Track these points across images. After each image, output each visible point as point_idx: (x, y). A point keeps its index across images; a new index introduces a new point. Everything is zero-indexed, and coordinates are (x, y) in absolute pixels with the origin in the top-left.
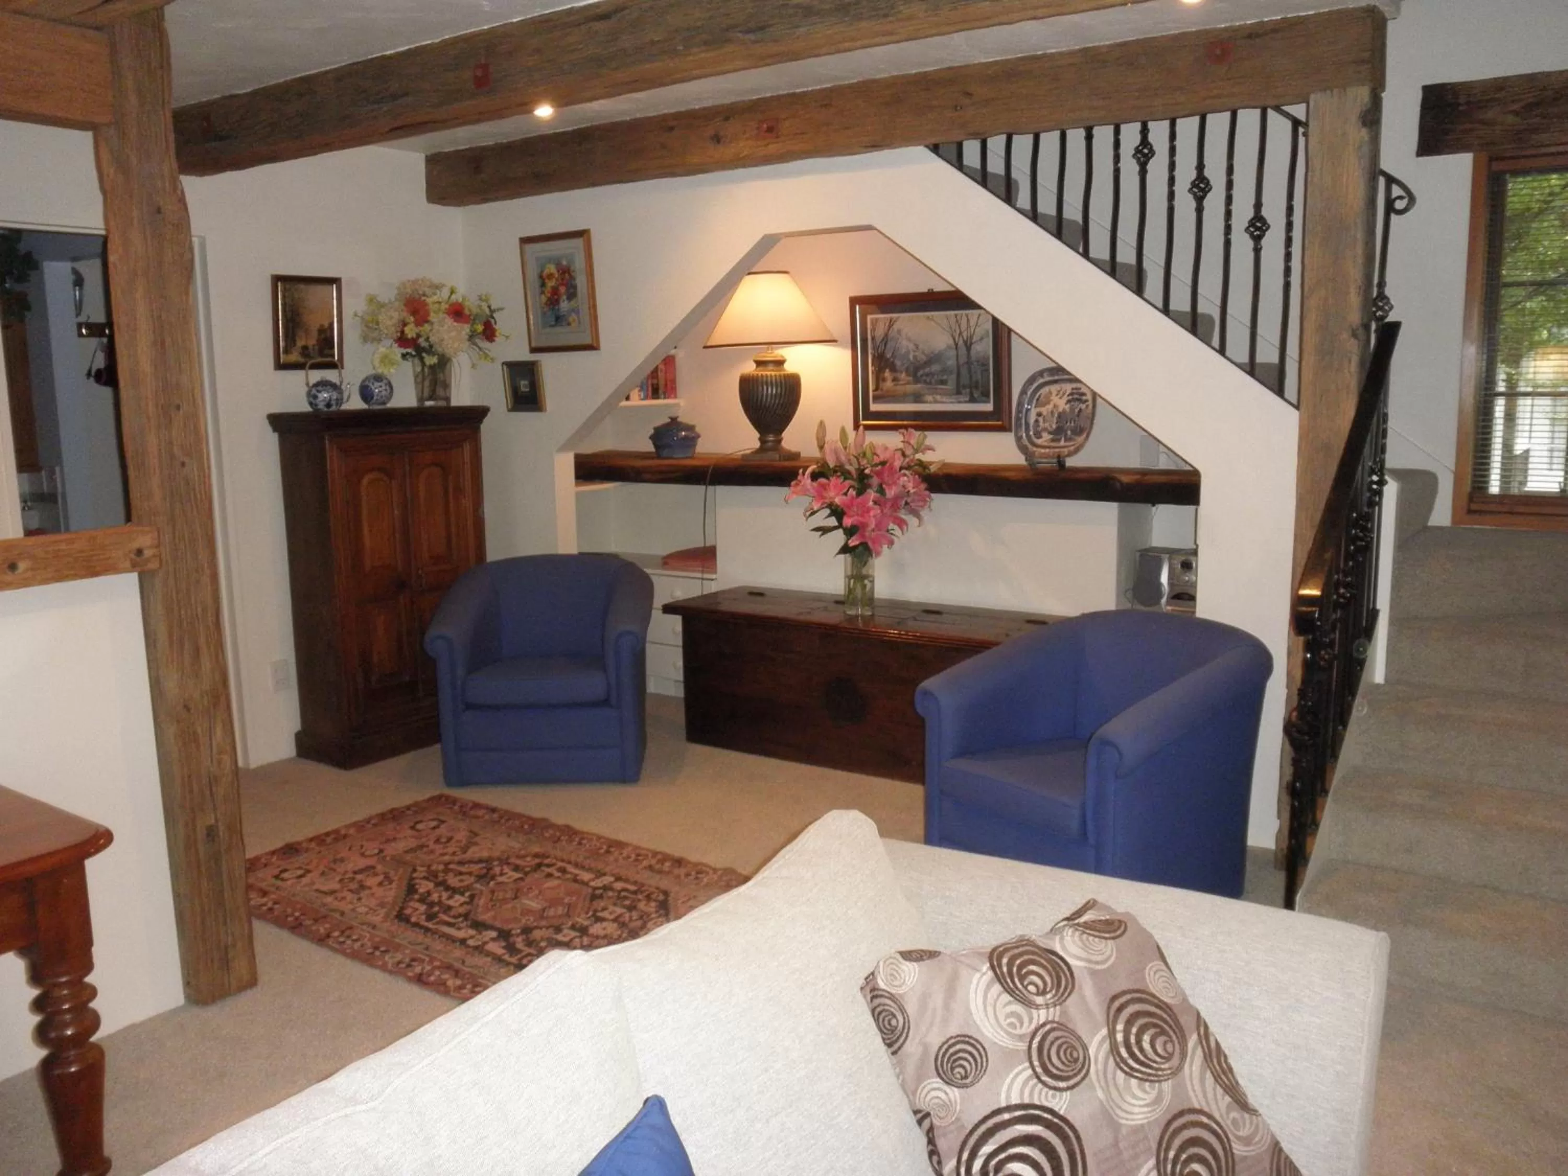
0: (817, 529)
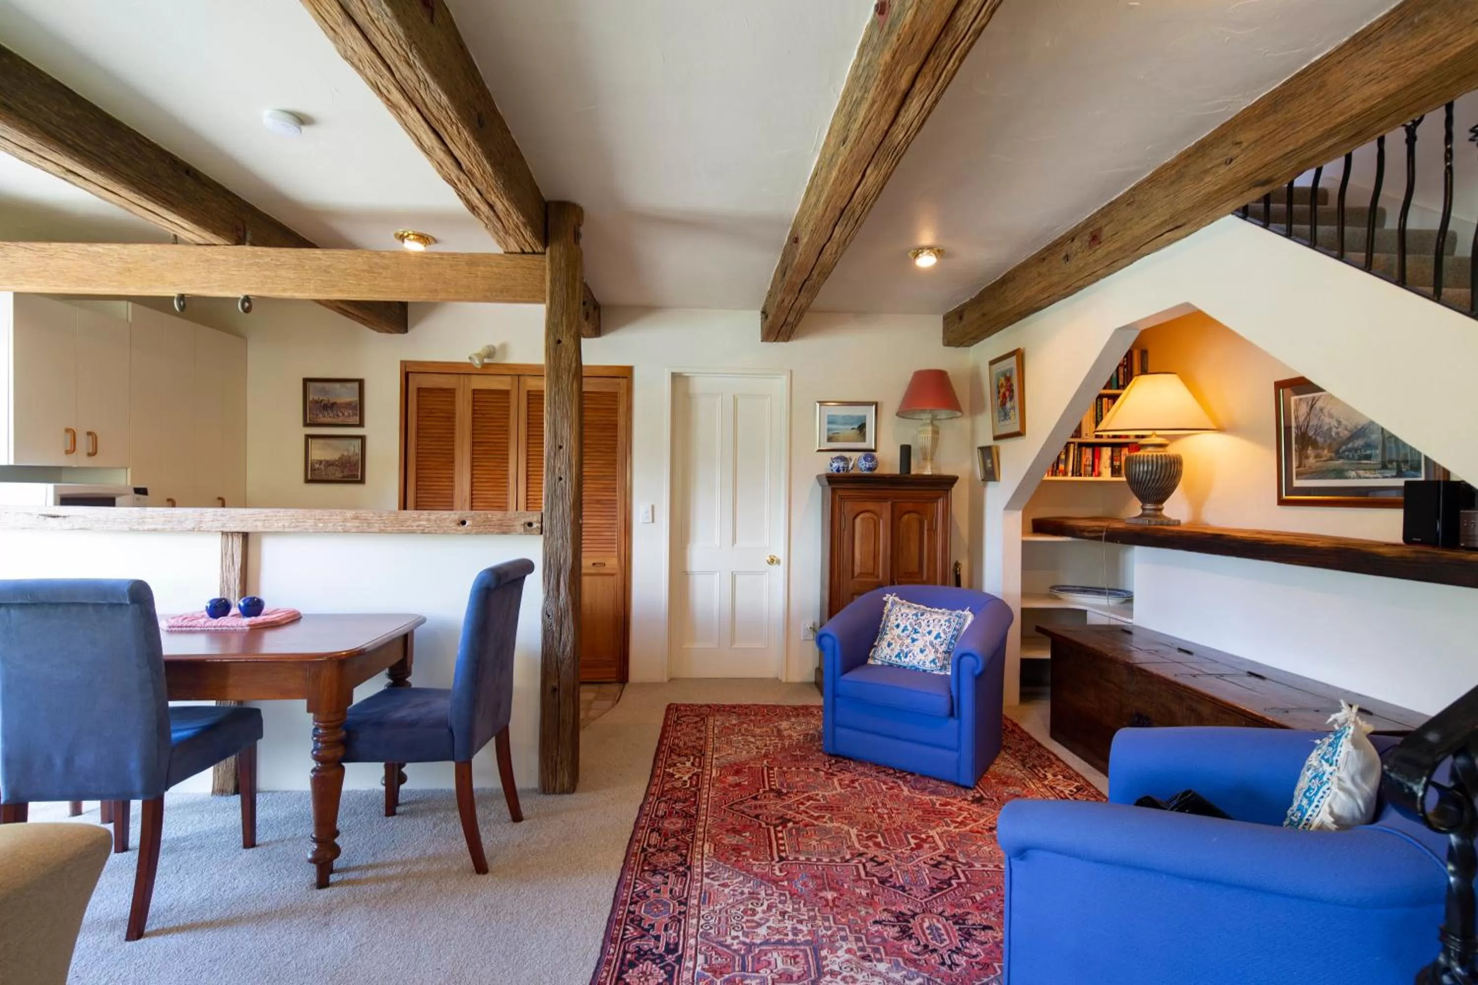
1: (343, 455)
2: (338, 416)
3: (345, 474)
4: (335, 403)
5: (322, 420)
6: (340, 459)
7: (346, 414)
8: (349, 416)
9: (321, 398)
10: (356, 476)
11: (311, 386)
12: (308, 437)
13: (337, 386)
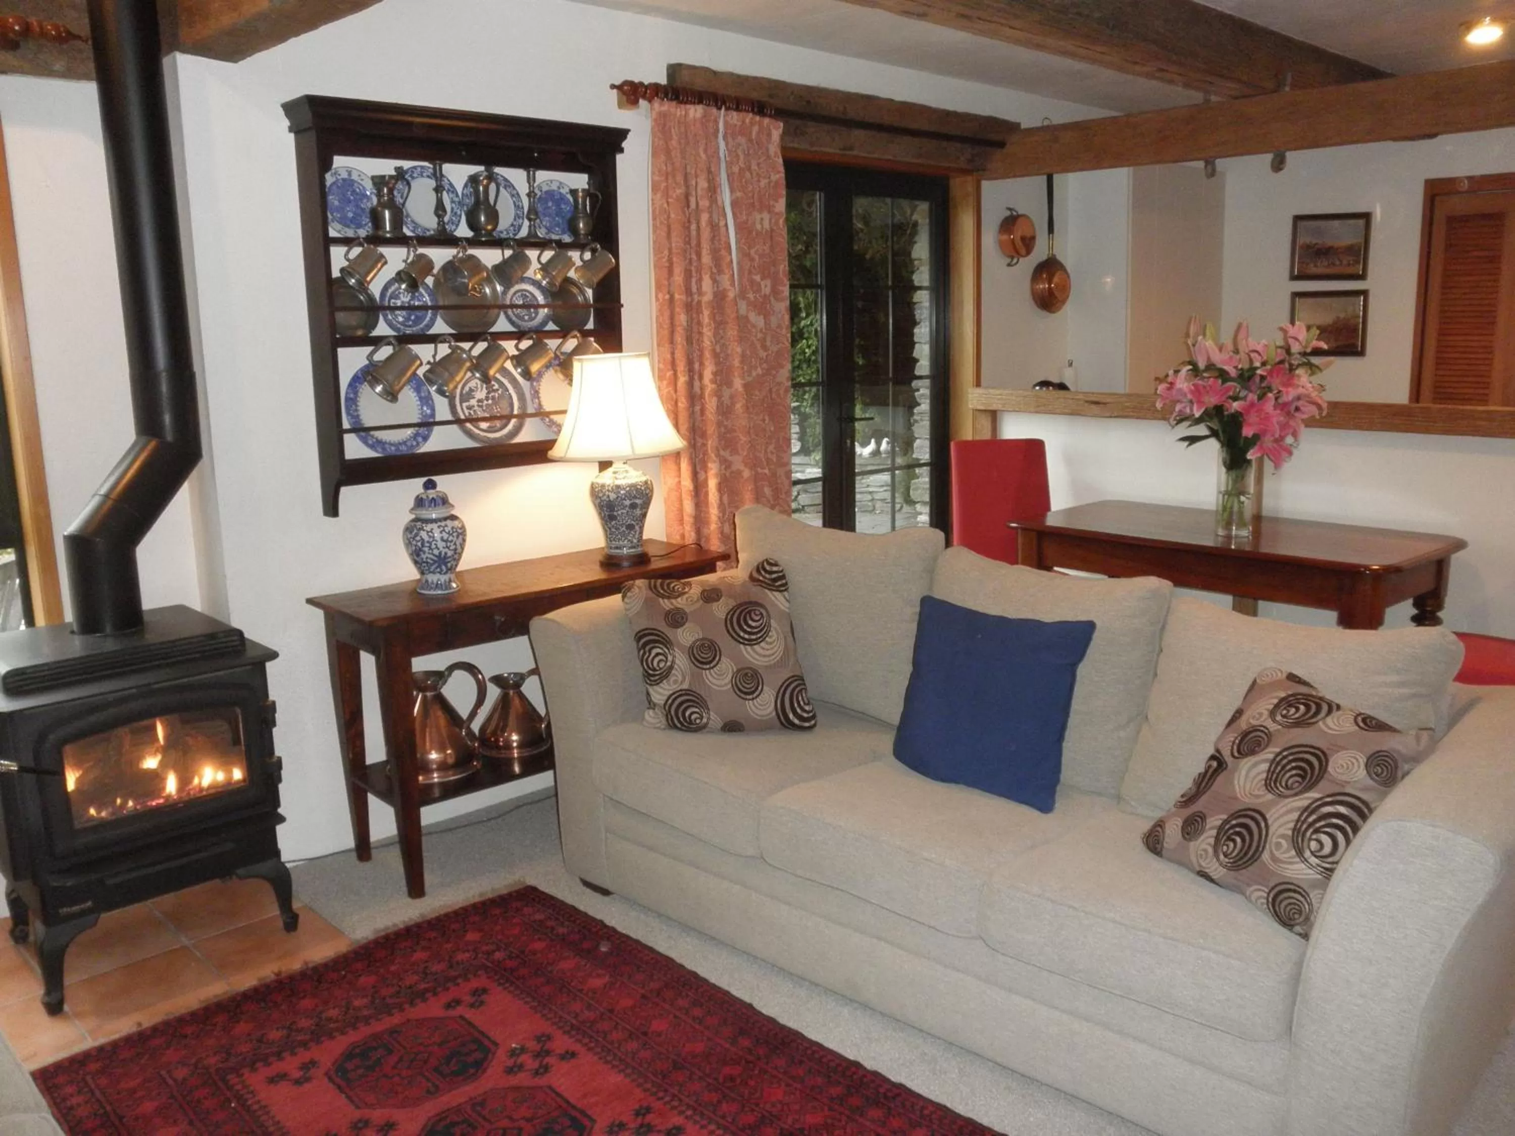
0: (1183, 439)
1: (1338, 318)
2: (1334, 264)
3: (1340, 343)
4: (1331, 248)
5: (1313, 270)
6: (1335, 323)
7: (1345, 262)
8: (1349, 265)
9: (1314, 242)
10: (1354, 346)
11: (1302, 224)
12: (1296, 295)
13: (1336, 223)
